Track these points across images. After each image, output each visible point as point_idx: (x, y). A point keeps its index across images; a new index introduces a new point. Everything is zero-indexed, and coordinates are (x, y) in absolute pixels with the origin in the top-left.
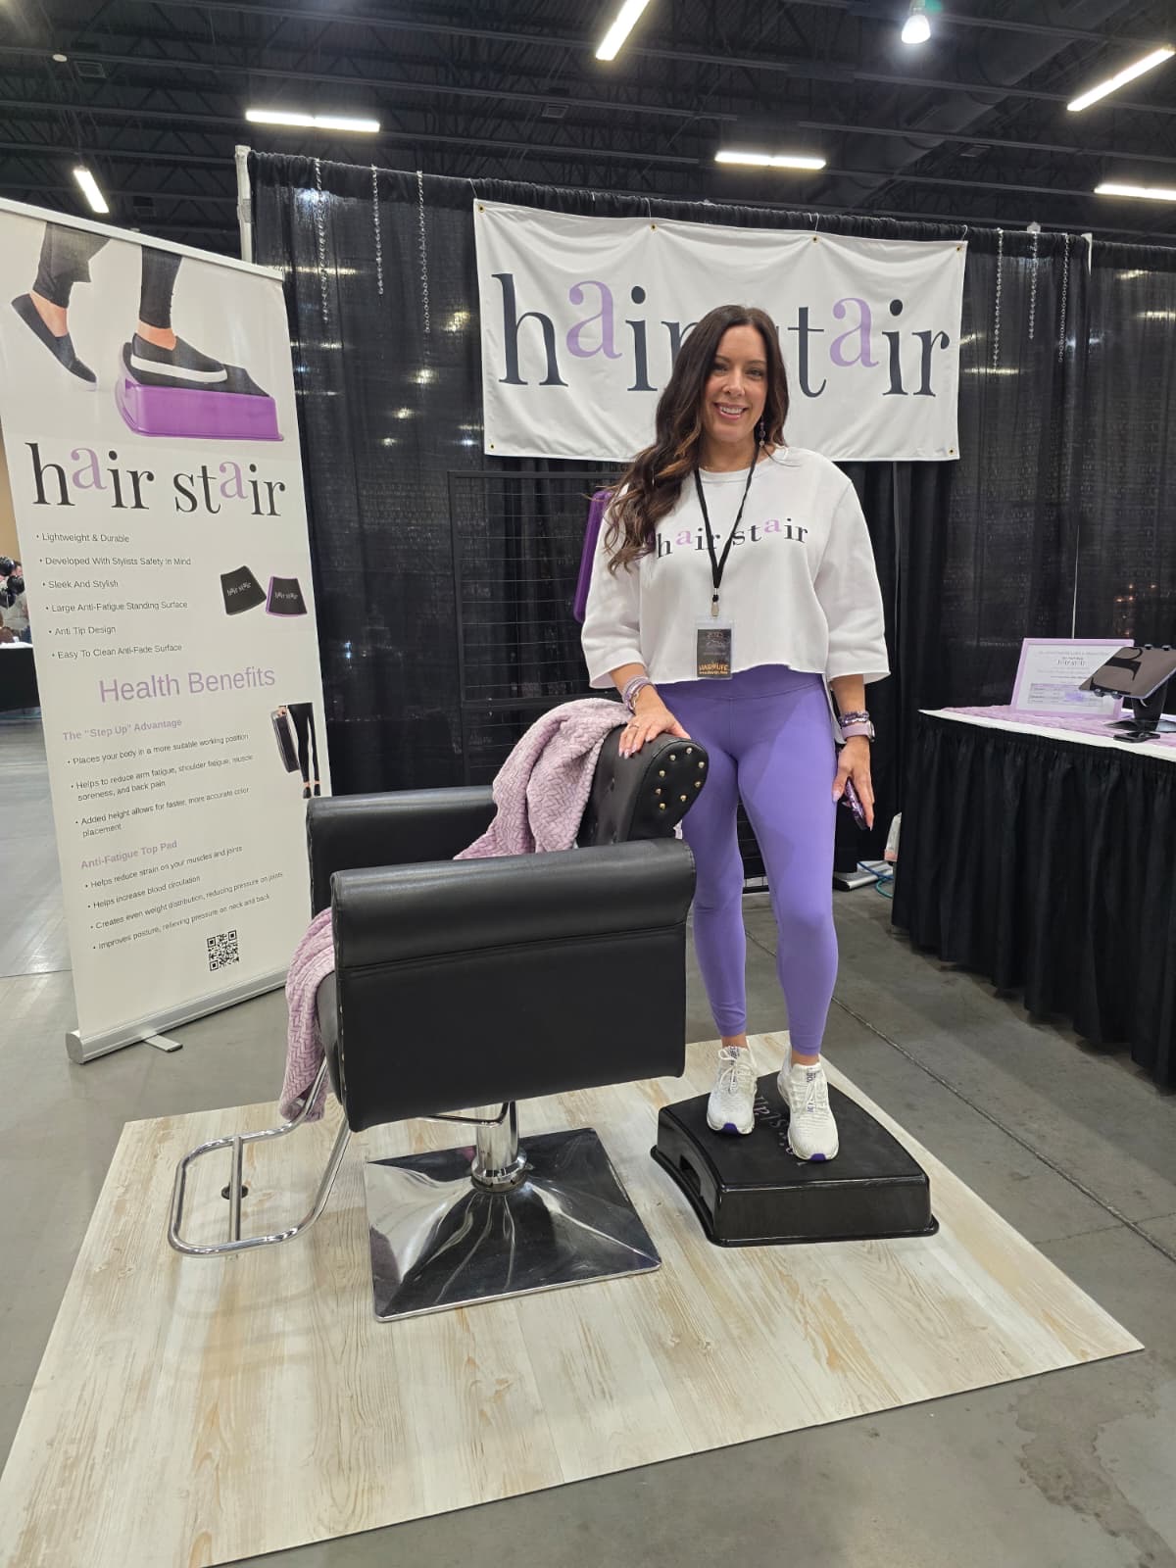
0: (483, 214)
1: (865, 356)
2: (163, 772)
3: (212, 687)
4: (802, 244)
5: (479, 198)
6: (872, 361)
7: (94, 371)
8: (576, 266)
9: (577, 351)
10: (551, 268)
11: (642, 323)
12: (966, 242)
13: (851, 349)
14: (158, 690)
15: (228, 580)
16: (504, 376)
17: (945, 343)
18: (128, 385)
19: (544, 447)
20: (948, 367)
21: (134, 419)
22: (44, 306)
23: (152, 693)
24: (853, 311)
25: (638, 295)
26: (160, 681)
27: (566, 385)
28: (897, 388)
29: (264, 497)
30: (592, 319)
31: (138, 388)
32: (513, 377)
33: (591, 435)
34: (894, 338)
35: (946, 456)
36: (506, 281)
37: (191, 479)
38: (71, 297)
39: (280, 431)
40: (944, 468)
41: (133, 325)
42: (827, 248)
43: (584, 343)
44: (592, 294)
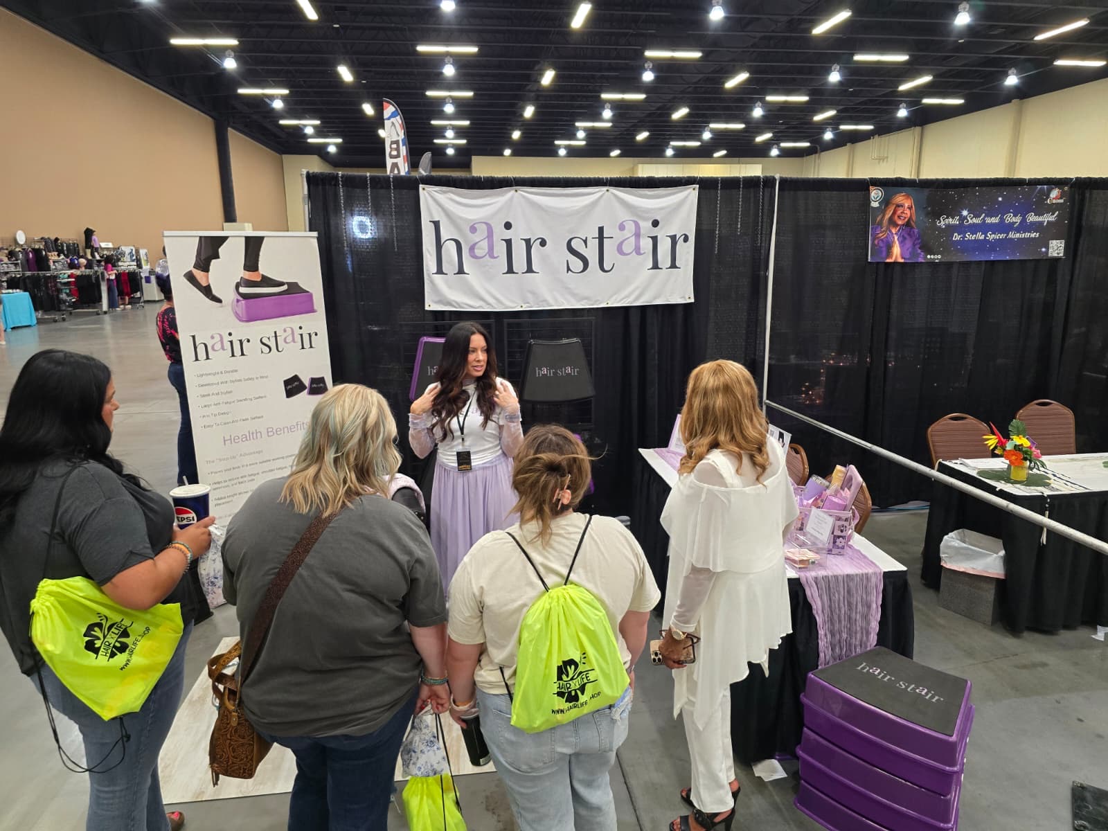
0: (425, 192)
1: (638, 250)
2: (255, 475)
3: (279, 433)
4: (601, 194)
5: (422, 184)
6: (642, 252)
7: (221, 298)
8: (472, 215)
9: (474, 256)
10: (461, 218)
11: (510, 240)
12: (698, 186)
13: (629, 247)
14: (251, 437)
15: (287, 383)
16: (435, 271)
17: (686, 239)
18: (238, 301)
19: (457, 306)
20: (688, 253)
21: (241, 315)
22: (199, 274)
23: (248, 438)
24: (630, 227)
25: (508, 226)
26: (253, 433)
27: (468, 274)
28: (656, 266)
29: (306, 342)
30: (482, 240)
31: (243, 302)
32: (440, 271)
33: (482, 299)
34: (655, 239)
35: (686, 300)
36: (437, 225)
37: (269, 338)
38: (211, 268)
39: (315, 308)
40: (686, 306)
41: (241, 273)
42: (615, 196)
43: (478, 252)
44: (482, 230)
